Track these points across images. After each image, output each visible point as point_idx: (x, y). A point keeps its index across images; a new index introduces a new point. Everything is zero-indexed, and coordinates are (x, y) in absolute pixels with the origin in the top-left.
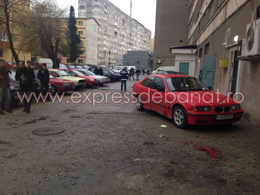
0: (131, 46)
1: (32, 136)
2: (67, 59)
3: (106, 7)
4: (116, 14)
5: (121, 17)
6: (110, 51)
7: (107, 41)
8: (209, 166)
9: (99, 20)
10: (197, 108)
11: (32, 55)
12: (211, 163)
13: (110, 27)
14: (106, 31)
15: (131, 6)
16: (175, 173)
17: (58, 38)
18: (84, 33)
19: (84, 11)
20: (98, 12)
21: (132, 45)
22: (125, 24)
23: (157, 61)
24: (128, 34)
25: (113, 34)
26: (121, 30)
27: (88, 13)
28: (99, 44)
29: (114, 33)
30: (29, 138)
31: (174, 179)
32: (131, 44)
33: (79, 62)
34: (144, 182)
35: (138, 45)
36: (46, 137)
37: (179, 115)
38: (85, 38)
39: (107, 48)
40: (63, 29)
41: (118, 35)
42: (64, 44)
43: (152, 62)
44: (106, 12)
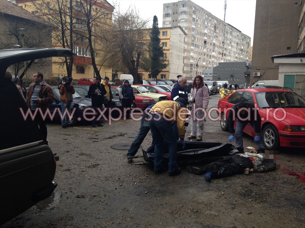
0: (224, 56)
1: (111, 150)
2: (148, 74)
3: (194, 12)
4: (207, 19)
5: (212, 22)
6: (197, 64)
7: (195, 52)
8: (295, 190)
9: (186, 28)
10: (291, 128)
11: (113, 71)
12: (298, 188)
13: (198, 36)
14: (194, 40)
15: (225, 8)
16: (253, 194)
17: (140, 52)
18: (168, 45)
19: (169, 19)
20: (184, 19)
21: (225, 55)
22: (217, 31)
23: (256, 74)
24: (221, 42)
25: (202, 43)
26: (211, 38)
27: (173, 21)
28: (185, 57)
29: (203, 42)
30: (108, 152)
31: (251, 198)
32: (224, 54)
33: (162, 78)
34: (216, 198)
35: (232, 54)
36: (124, 152)
37: (269, 136)
38: (169, 50)
39: (194, 60)
40: (145, 42)
41: (208, 44)
42: (146, 58)
43: (249, 75)
44: (195, 19)
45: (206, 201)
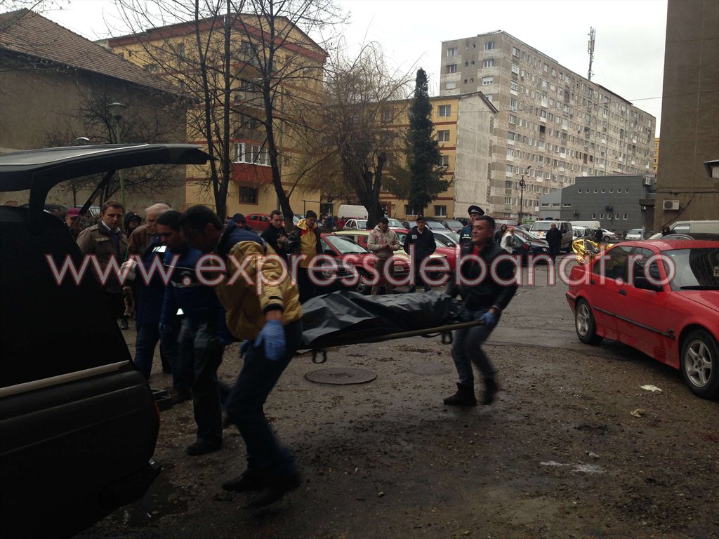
0: (588, 162)
1: (304, 385)
2: (405, 205)
3: (516, 61)
4: (545, 75)
5: (559, 82)
6: (523, 180)
7: (516, 153)
9: (496, 97)
11: (322, 198)
13: (525, 115)
14: (515, 125)
15: (592, 50)
16: (652, 507)
17: (384, 154)
18: (452, 136)
19: (455, 77)
20: (492, 76)
21: (591, 160)
22: (572, 103)
23: (669, 205)
24: (581, 129)
25: (535, 132)
26: (558, 119)
27: (466, 81)
28: (493, 163)
29: (537, 128)
30: (296, 388)
31: (646, 519)
32: (588, 157)
33: (437, 213)
34: (557, 516)
35: (610, 158)
36: (334, 390)
37: (699, 359)
38: (454, 148)
39: (515, 172)
40: (396, 130)
41: (550, 133)
42: (399, 167)
43: (651, 207)
44: (516, 74)
45: (532, 523)
